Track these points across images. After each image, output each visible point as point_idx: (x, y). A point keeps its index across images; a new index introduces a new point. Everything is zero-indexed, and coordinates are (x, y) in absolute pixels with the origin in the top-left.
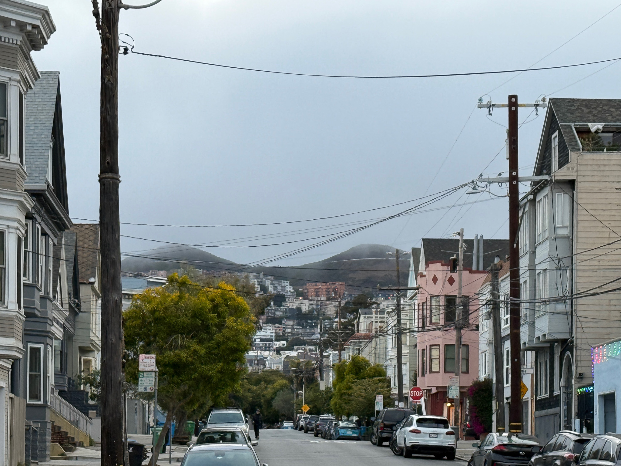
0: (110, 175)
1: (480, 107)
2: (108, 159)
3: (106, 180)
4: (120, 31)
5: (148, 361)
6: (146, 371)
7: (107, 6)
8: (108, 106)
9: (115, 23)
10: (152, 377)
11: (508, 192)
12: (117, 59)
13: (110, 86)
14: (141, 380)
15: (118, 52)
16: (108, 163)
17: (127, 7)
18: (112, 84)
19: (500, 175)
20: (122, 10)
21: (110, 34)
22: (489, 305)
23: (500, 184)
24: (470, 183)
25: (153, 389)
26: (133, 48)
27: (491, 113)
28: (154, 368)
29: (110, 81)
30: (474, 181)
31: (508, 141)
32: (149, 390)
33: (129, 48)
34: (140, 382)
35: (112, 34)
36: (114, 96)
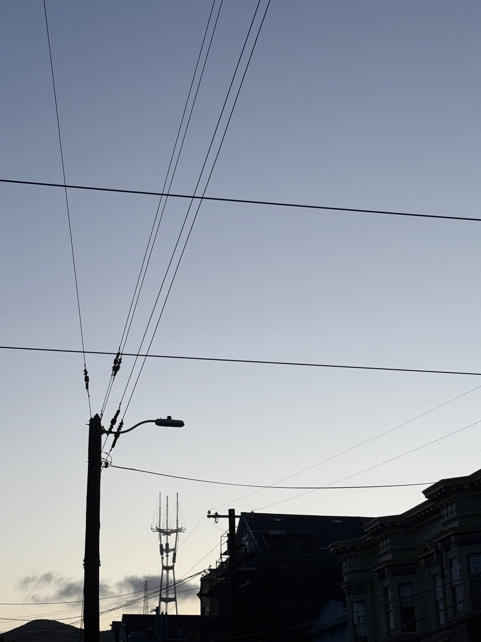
0: (93, 560)
1: (209, 516)
2: (93, 548)
3: (91, 564)
4: (102, 450)
12: (100, 471)
15: (101, 466)
16: (92, 551)
20: (103, 435)
26: (111, 463)
30: (206, 570)
33: (109, 463)
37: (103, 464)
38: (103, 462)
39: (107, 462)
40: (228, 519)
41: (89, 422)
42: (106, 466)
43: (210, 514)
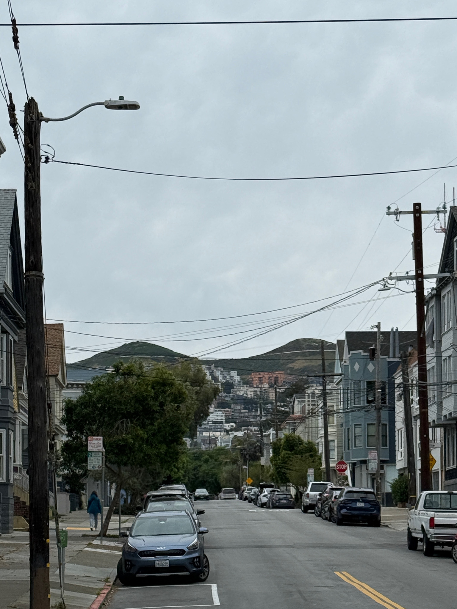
0: (33, 273)
1: (389, 214)
2: (32, 258)
3: (31, 277)
4: (41, 142)
5: (96, 442)
6: (94, 452)
7: (29, 119)
8: (31, 210)
9: (37, 134)
10: (99, 457)
11: (415, 288)
12: (39, 167)
13: (33, 191)
14: (90, 459)
15: (40, 161)
16: (32, 262)
17: (47, 120)
18: (35, 190)
19: (407, 273)
20: (43, 123)
21: (32, 144)
22: (400, 387)
23: (408, 281)
24: (381, 280)
25: (100, 467)
26: (54, 157)
27: (398, 219)
28: (101, 449)
29: (33, 187)
30: (385, 278)
31: (413, 243)
32: (97, 468)
33: (50, 157)
34: (89, 461)
35: (34, 143)
36: (36, 201)
37: (43, 159)
38: (42, 157)
39: (47, 156)
40: (412, 215)
41: (24, 108)
42: (47, 161)
43: (390, 211)
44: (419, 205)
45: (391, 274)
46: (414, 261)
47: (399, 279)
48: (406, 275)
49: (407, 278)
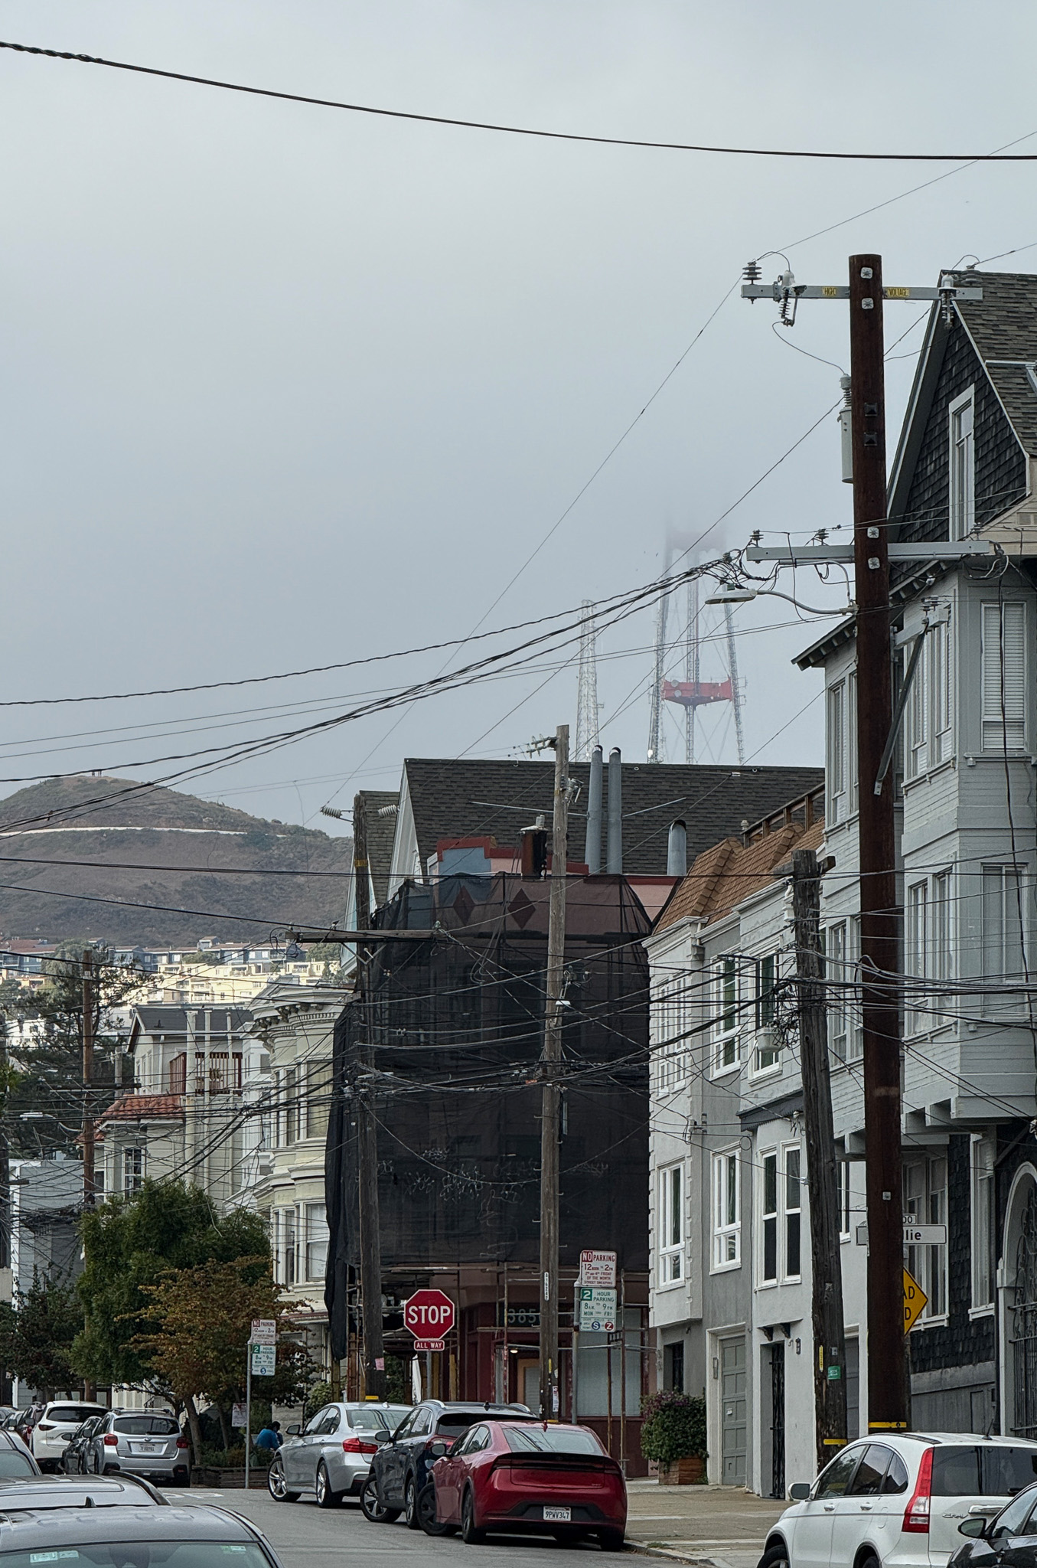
1: (751, 294)
11: (853, 597)
19: (822, 535)
23: (822, 568)
24: (719, 562)
27: (790, 317)
30: (734, 555)
31: (849, 417)
43: (757, 283)
44: (874, 261)
45: (757, 536)
46: (850, 487)
47: (792, 559)
48: (818, 543)
49: (820, 555)
